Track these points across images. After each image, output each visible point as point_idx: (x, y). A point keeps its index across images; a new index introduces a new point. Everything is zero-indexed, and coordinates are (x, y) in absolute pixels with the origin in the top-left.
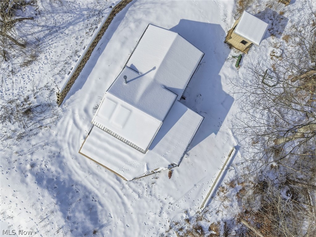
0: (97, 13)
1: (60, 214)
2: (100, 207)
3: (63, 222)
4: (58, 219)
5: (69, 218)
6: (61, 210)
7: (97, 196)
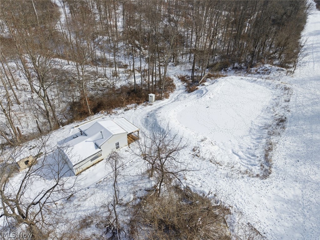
0: (99, 187)
1: (158, 120)
2: (143, 123)
3: (157, 118)
4: (158, 119)
5: (155, 119)
6: (157, 121)
7: (143, 126)
